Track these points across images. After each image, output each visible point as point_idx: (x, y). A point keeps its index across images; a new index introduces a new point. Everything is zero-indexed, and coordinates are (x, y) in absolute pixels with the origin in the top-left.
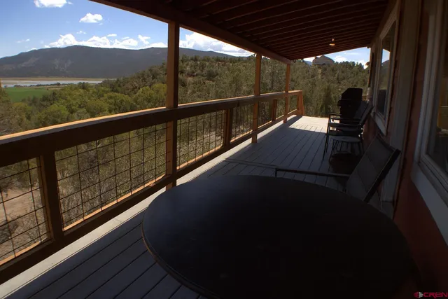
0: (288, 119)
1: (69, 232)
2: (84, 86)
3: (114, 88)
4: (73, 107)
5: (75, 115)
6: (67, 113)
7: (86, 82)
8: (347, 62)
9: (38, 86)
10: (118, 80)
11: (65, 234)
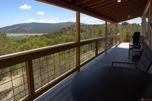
0: (117, 44)
1: (37, 92)
2: (36, 36)
3: (47, 37)
4: (33, 44)
5: (34, 46)
6: (31, 46)
7: (37, 35)
8: (134, 23)
9: (20, 36)
10: (49, 34)
11: (36, 93)
